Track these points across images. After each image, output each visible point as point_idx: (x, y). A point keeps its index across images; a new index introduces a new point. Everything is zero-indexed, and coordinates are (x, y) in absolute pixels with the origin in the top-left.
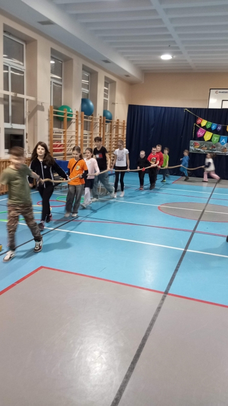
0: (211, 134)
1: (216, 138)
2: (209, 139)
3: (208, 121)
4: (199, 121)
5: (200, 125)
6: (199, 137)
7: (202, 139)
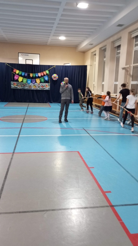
0: (22, 78)
1: (25, 80)
2: (21, 81)
3: (19, 70)
4: (14, 71)
5: (15, 73)
6: (15, 79)
7: (17, 81)
